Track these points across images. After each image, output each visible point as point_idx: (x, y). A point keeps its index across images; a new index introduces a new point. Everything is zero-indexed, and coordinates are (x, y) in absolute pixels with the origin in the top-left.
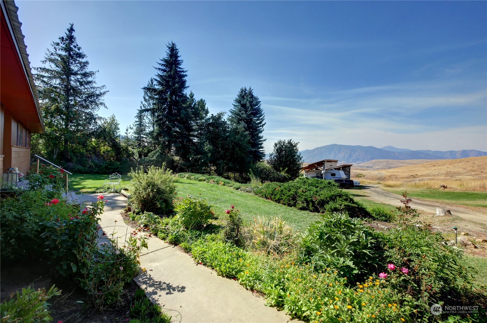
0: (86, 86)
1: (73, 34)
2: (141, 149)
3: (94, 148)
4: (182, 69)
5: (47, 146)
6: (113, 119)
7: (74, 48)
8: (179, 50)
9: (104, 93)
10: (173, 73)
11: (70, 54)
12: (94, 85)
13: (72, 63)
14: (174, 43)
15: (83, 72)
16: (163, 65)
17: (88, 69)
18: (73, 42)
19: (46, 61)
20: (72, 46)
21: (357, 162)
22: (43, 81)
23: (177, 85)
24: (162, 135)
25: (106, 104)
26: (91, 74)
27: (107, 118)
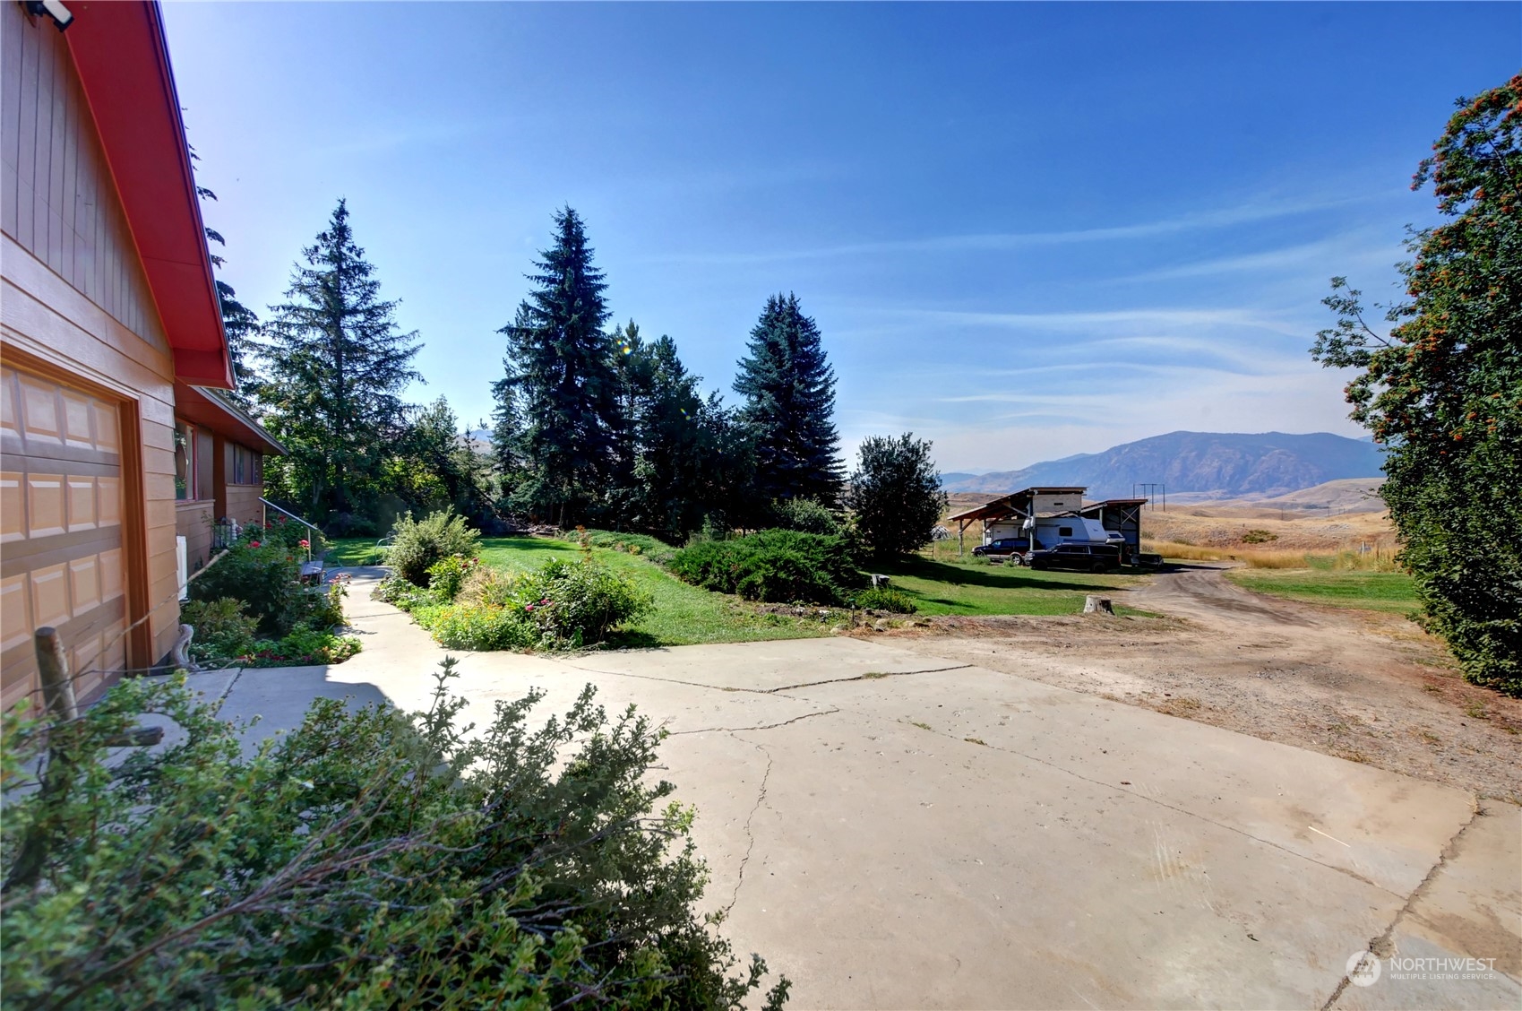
0: (378, 338)
1: (347, 221)
2: (509, 476)
3: (398, 478)
4: (596, 270)
5: (300, 477)
6: (442, 406)
7: (348, 253)
8: (586, 224)
9: (414, 350)
10: (569, 287)
11: (340, 268)
12: (393, 332)
13: (344, 289)
14: (571, 207)
15: (370, 305)
16: (547, 265)
17: (378, 298)
18: (345, 239)
19: (292, 291)
20: (344, 250)
21: (1270, 492)
22: (289, 338)
23: (575, 317)
24: (545, 442)
25: (424, 375)
26: (386, 307)
27: (428, 407)
